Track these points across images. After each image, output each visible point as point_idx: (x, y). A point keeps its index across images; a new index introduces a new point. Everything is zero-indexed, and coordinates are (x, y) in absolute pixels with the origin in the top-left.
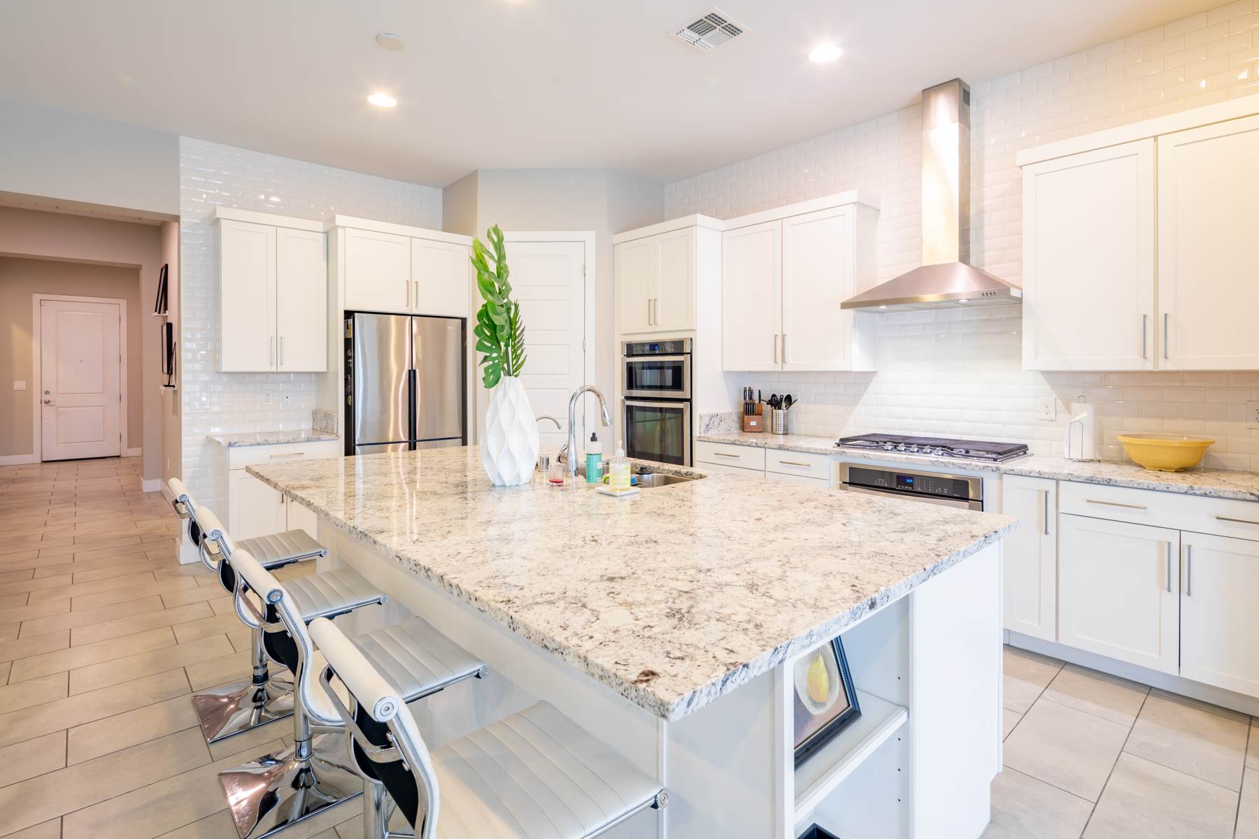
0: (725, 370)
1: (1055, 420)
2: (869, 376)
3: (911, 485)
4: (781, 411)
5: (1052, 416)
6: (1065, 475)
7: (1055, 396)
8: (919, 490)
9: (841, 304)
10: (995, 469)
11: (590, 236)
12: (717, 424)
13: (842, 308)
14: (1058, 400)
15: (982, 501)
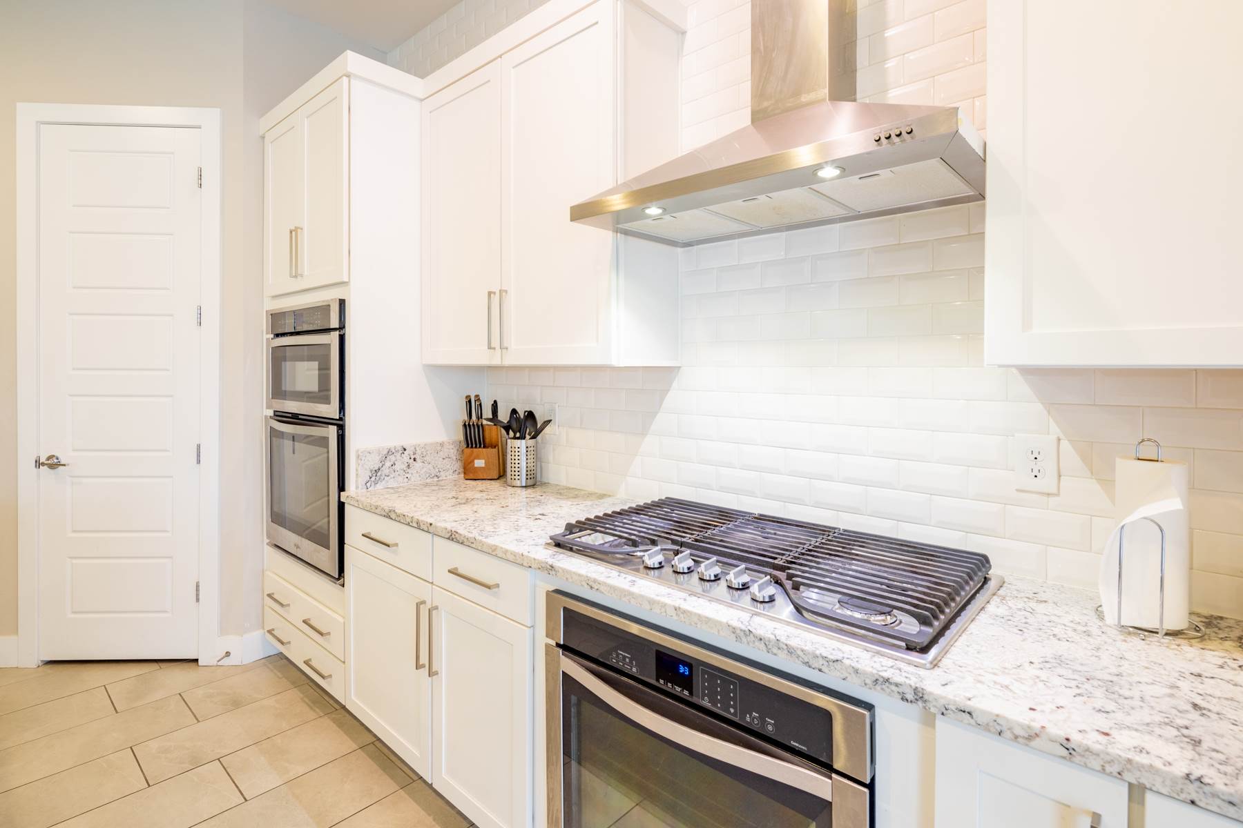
0: (424, 363)
1: (1058, 495)
2: (662, 377)
3: (687, 683)
4: (522, 444)
5: (1047, 482)
6: (1174, 780)
7: (1055, 430)
8: (706, 703)
9: (571, 207)
10: (910, 696)
11: (210, 118)
12: (404, 467)
13: (571, 221)
14: (1065, 444)
15: (871, 787)
